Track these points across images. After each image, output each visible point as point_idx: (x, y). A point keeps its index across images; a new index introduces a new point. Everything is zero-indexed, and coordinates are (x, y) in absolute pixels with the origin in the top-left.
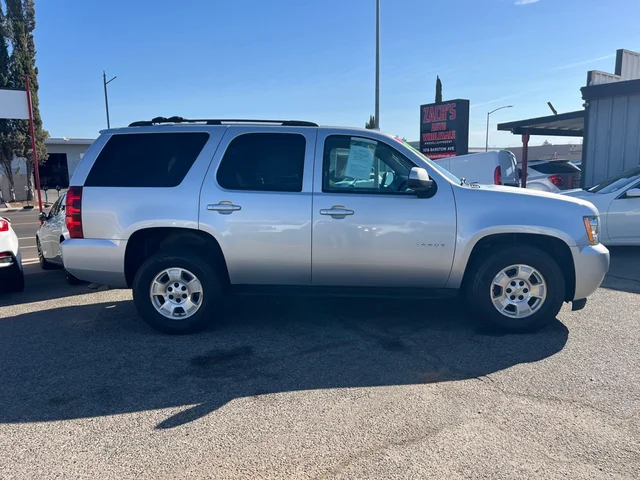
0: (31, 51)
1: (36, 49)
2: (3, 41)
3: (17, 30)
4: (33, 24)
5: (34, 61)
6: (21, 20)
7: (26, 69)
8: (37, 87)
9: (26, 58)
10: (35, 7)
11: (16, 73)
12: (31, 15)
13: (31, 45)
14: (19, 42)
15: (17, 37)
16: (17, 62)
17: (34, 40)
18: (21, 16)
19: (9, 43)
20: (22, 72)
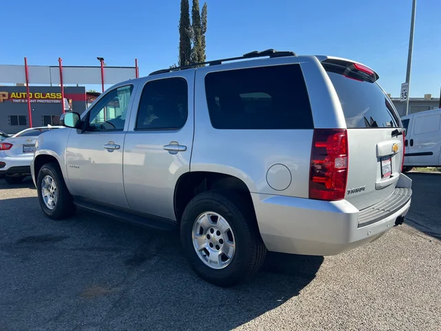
1: (206, 44)
2: (189, 40)
3: (196, 33)
4: (205, 29)
5: (204, 51)
6: (199, 27)
7: (199, 56)
9: (200, 50)
10: (207, 19)
11: (194, 59)
12: (204, 24)
13: (203, 42)
14: (197, 40)
15: (196, 38)
16: (195, 52)
17: (205, 38)
18: (199, 25)
19: (192, 41)
20: (197, 58)
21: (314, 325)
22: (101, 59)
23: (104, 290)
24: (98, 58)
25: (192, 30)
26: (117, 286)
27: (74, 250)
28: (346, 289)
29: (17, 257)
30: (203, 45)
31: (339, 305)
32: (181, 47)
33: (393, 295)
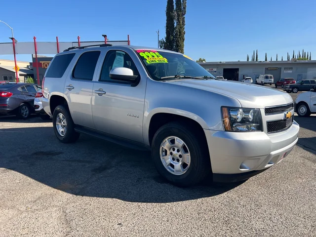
0: (184, 24)
1: (185, 23)
2: (173, 21)
3: (179, 15)
4: (185, 12)
5: (184, 28)
6: (180, 11)
7: (180, 32)
8: (184, 40)
9: (181, 28)
10: (186, 4)
11: (176, 34)
12: (184, 8)
13: (184, 21)
14: (179, 21)
15: (178, 19)
16: (177, 29)
17: (185, 19)
18: (181, 9)
19: (175, 22)
20: (179, 34)
21: (205, 220)
22: (105, 36)
23: (71, 187)
24: (103, 36)
25: (176, 13)
26: (81, 184)
27: (63, 161)
28: (241, 198)
29: (28, 163)
30: (183, 24)
31: (231, 208)
32: (167, 26)
33: (277, 205)
